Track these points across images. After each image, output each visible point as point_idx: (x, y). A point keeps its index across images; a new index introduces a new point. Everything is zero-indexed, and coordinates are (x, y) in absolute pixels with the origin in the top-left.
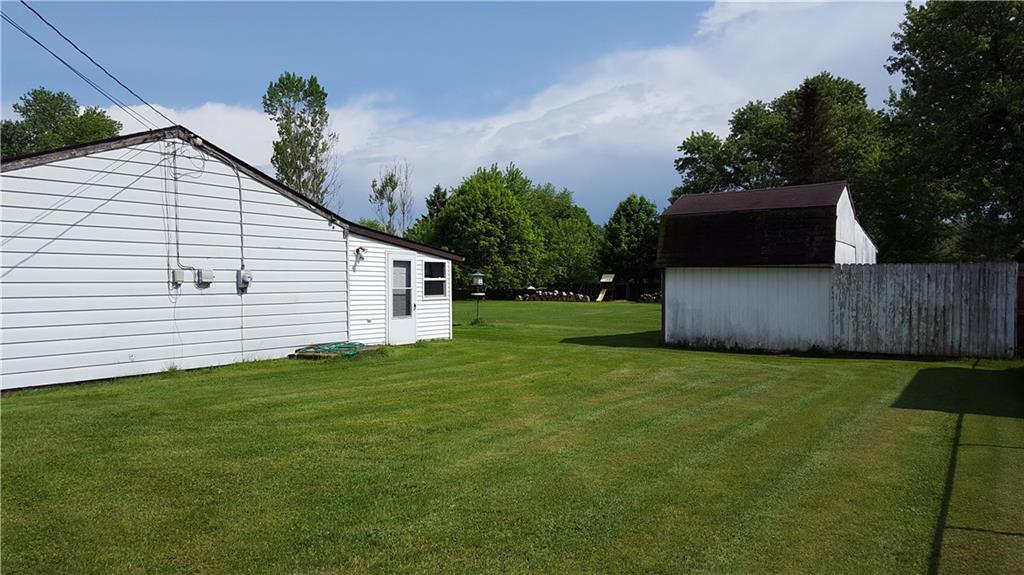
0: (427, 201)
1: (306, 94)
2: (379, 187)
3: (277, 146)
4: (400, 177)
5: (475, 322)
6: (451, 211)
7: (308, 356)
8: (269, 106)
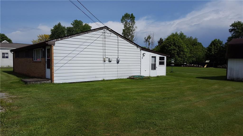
0: (158, 42)
1: (130, 18)
2: (146, 39)
3: (123, 30)
4: (151, 36)
5: (172, 72)
6: (164, 44)
7: (132, 78)
8: (122, 21)
